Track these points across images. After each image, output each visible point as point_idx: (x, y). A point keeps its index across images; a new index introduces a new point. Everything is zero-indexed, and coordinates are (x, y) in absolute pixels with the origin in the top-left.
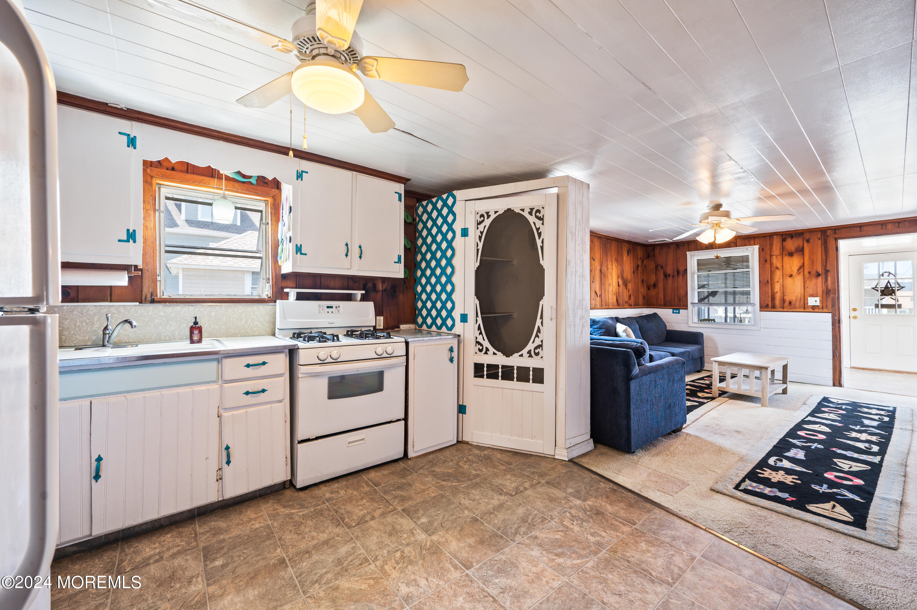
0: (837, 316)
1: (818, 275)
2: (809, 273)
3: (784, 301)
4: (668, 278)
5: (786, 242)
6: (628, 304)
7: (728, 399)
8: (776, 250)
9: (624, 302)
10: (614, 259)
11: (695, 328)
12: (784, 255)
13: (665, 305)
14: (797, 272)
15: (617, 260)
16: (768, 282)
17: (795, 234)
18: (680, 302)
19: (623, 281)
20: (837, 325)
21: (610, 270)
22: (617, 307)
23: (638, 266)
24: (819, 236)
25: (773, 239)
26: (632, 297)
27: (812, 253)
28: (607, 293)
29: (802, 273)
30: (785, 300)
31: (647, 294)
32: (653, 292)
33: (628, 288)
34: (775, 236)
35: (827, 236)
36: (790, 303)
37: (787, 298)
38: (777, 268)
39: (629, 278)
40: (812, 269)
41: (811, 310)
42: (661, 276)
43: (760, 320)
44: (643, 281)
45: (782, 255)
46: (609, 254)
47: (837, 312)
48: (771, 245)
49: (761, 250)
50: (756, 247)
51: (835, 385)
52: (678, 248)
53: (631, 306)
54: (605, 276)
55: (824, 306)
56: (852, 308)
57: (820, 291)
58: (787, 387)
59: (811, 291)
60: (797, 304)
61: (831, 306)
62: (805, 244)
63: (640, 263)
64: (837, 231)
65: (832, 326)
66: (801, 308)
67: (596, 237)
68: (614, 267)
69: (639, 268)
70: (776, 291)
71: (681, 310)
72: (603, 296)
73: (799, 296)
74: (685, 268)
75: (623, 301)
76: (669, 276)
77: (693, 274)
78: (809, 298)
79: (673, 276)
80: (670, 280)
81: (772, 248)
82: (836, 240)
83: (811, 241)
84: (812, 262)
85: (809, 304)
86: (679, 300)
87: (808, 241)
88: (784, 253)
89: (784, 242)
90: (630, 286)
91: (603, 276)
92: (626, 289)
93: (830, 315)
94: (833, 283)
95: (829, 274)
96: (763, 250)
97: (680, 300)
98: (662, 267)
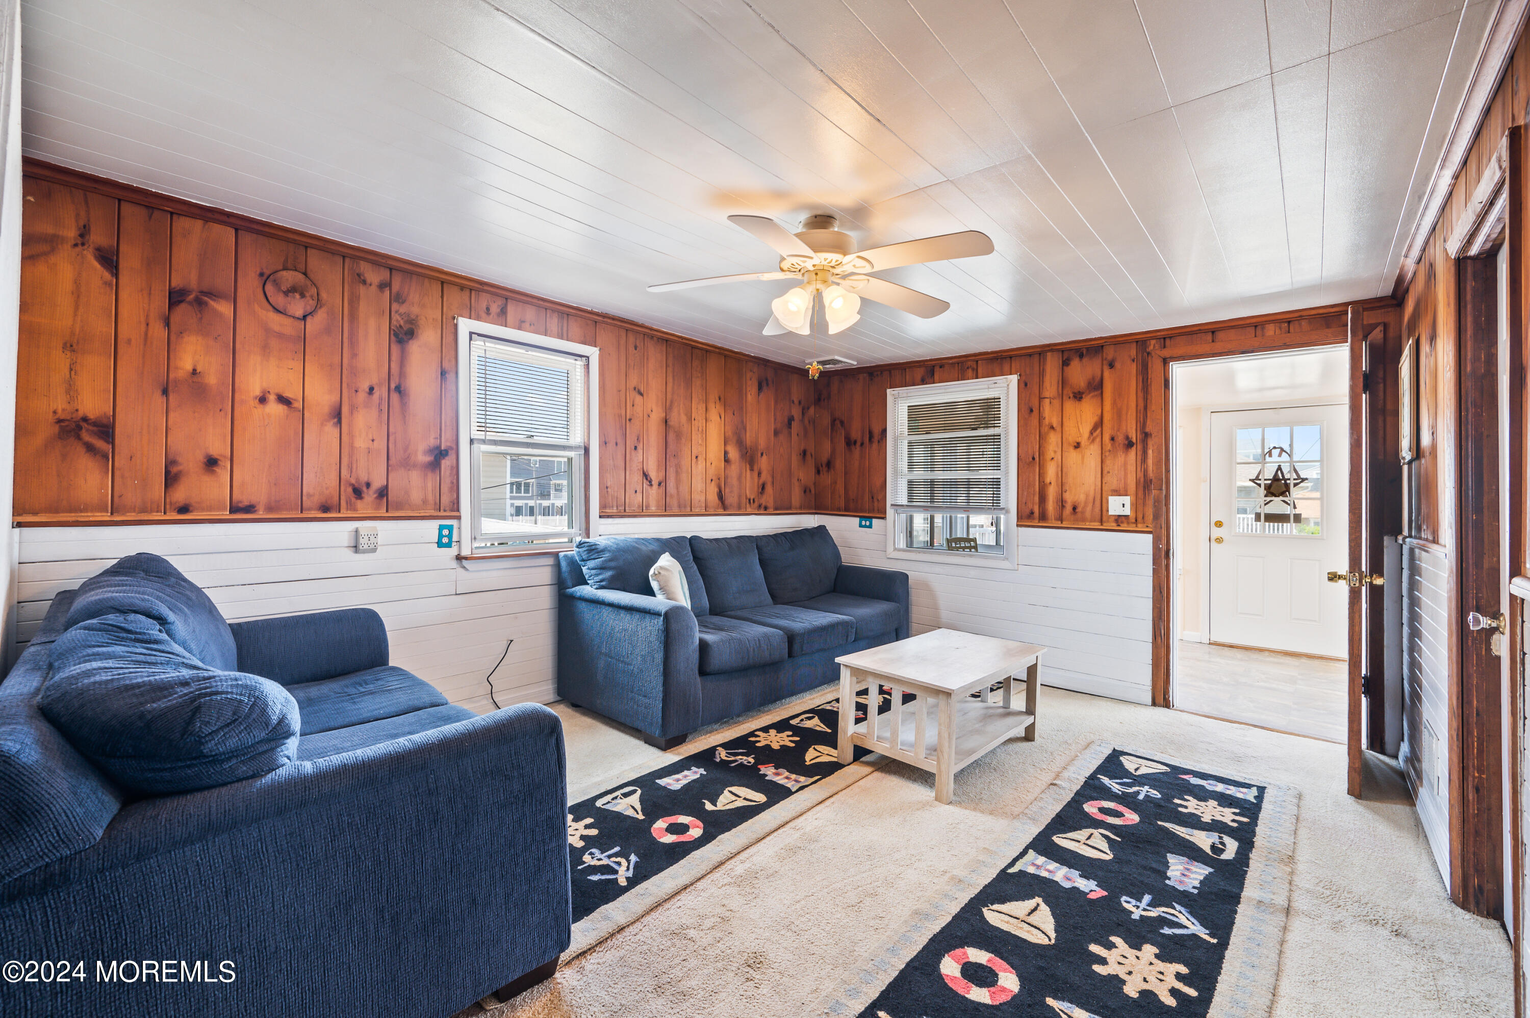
0: (1164, 541)
1: (1130, 445)
2: (1113, 439)
3: (1062, 503)
4: (853, 447)
5: (1069, 367)
6: (756, 504)
7: (868, 769)
8: (1051, 387)
9: (744, 500)
10: (713, 396)
11: (899, 562)
12: (1064, 398)
13: (847, 510)
14: (1089, 438)
15: (722, 400)
16: (1034, 459)
17: (1088, 349)
18: (873, 501)
19: (740, 450)
20: (1164, 562)
21: (699, 422)
22: (721, 511)
23: (791, 420)
24: (1133, 353)
25: (1045, 359)
26: (769, 489)
27: (1119, 393)
28: (684, 477)
29: (1098, 439)
30: (1066, 502)
31: (815, 484)
32: (826, 479)
33: (756, 468)
34: (1049, 354)
35: (1148, 354)
36: (1074, 508)
37: (1069, 498)
38: (1052, 428)
39: (762, 443)
40: (1118, 430)
41: (1113, 525)
42: (841, 445)
43: (1018, 546)
44: (804, 453)
45: (1062, 397)
46: (697, 383)
47: (1164, 532)
48: (1042, 374)
49: (1022, 385)
50: (1014, 379)
51: (1157, 702)
52: (872, 380)
53: (763, 510)
54: (679, 435)
55: (1140, 519)
56: (1213, 521)
57: (1132, 486)
58: (1034, 723)
59: (1115, 482)
60: (1088, 514)
61: (1151, 517)
62: (1107, 373)
63: (796, 412)
64: (1168, 341)
65: (1154, 564)
66: (1095, 521)
67: (652, 337)
68: (714, 415)
69: (794, 424)
70: (1048, 481)
71: (875, 521)
72: (671, 484)
73: (1092, 493)
74: (884, 427)
75: (740, 497)
76: (855, 442)
77: (896, 439)
78: (1112, 499)
79: (862, 444)
80: (857, 451)
81: (1043, 382)
82: (1165, 362)
83: (1118, 365)
84: (1119, 415)
85: (1111, 513)
86: (870, 497)
87: (1111, 366)
88: (1065, 392)
89: (1065, 368)
90: (764, 463)
91: (671, 436)
92: (752, 470)
93: (1150, 537)
94: (1158, 463)
95: (1151, 443)
96: (1026, 385)
97: (873, 498)
98: (842, 423)
